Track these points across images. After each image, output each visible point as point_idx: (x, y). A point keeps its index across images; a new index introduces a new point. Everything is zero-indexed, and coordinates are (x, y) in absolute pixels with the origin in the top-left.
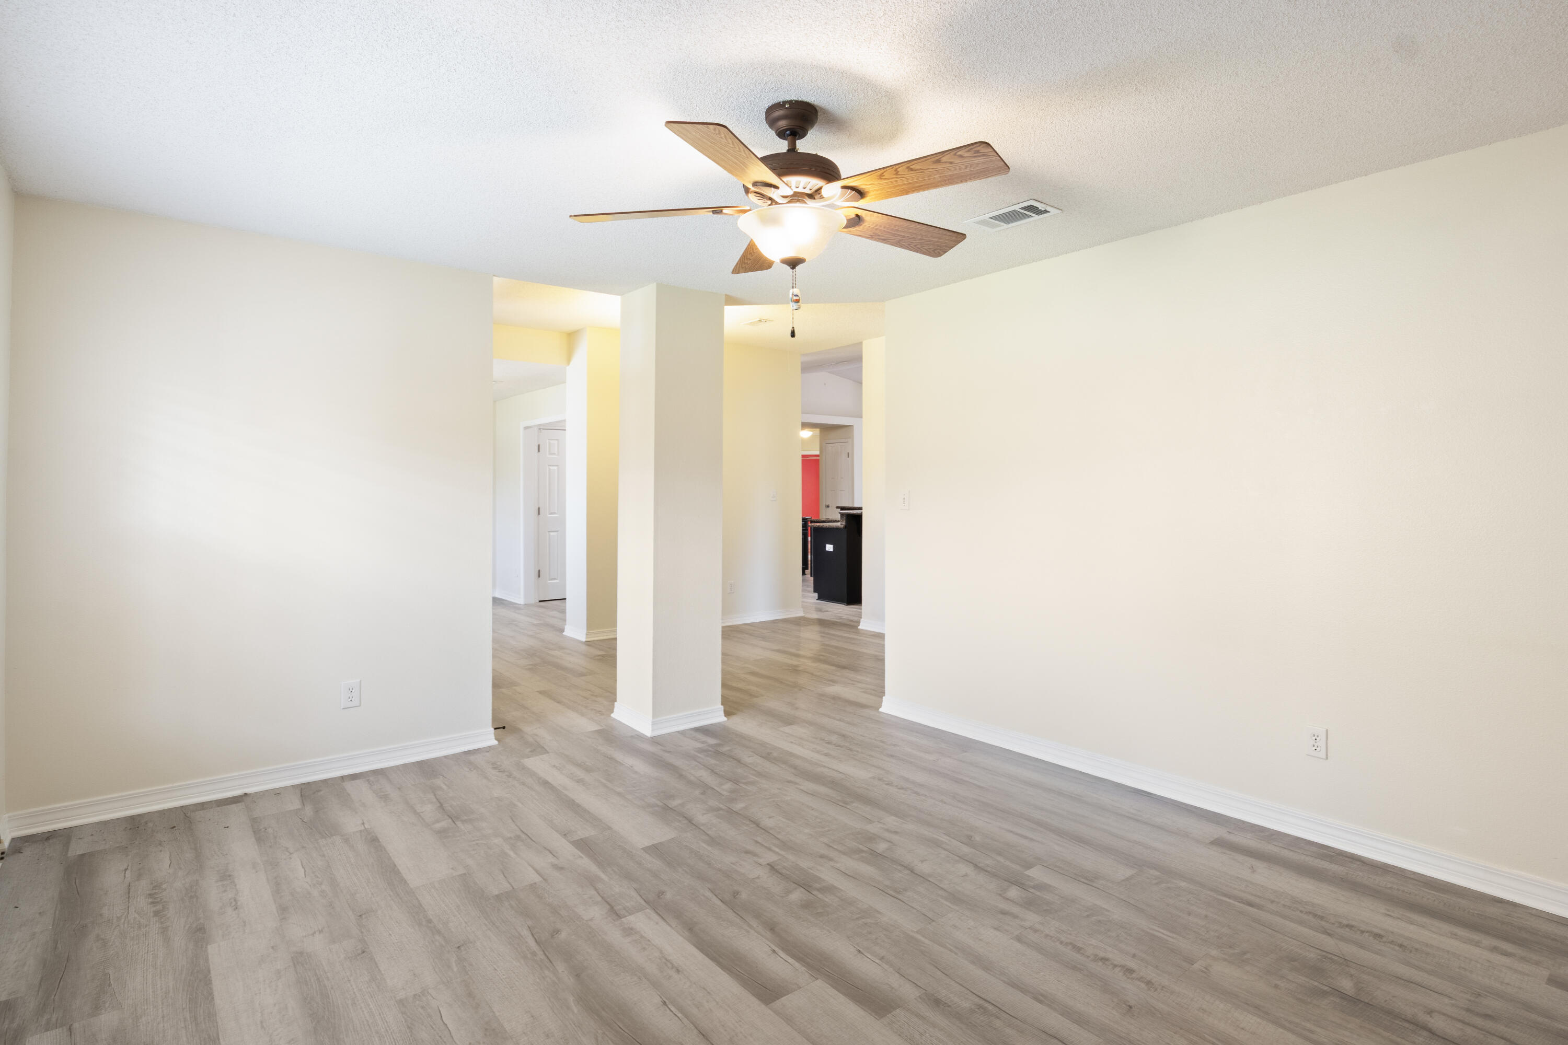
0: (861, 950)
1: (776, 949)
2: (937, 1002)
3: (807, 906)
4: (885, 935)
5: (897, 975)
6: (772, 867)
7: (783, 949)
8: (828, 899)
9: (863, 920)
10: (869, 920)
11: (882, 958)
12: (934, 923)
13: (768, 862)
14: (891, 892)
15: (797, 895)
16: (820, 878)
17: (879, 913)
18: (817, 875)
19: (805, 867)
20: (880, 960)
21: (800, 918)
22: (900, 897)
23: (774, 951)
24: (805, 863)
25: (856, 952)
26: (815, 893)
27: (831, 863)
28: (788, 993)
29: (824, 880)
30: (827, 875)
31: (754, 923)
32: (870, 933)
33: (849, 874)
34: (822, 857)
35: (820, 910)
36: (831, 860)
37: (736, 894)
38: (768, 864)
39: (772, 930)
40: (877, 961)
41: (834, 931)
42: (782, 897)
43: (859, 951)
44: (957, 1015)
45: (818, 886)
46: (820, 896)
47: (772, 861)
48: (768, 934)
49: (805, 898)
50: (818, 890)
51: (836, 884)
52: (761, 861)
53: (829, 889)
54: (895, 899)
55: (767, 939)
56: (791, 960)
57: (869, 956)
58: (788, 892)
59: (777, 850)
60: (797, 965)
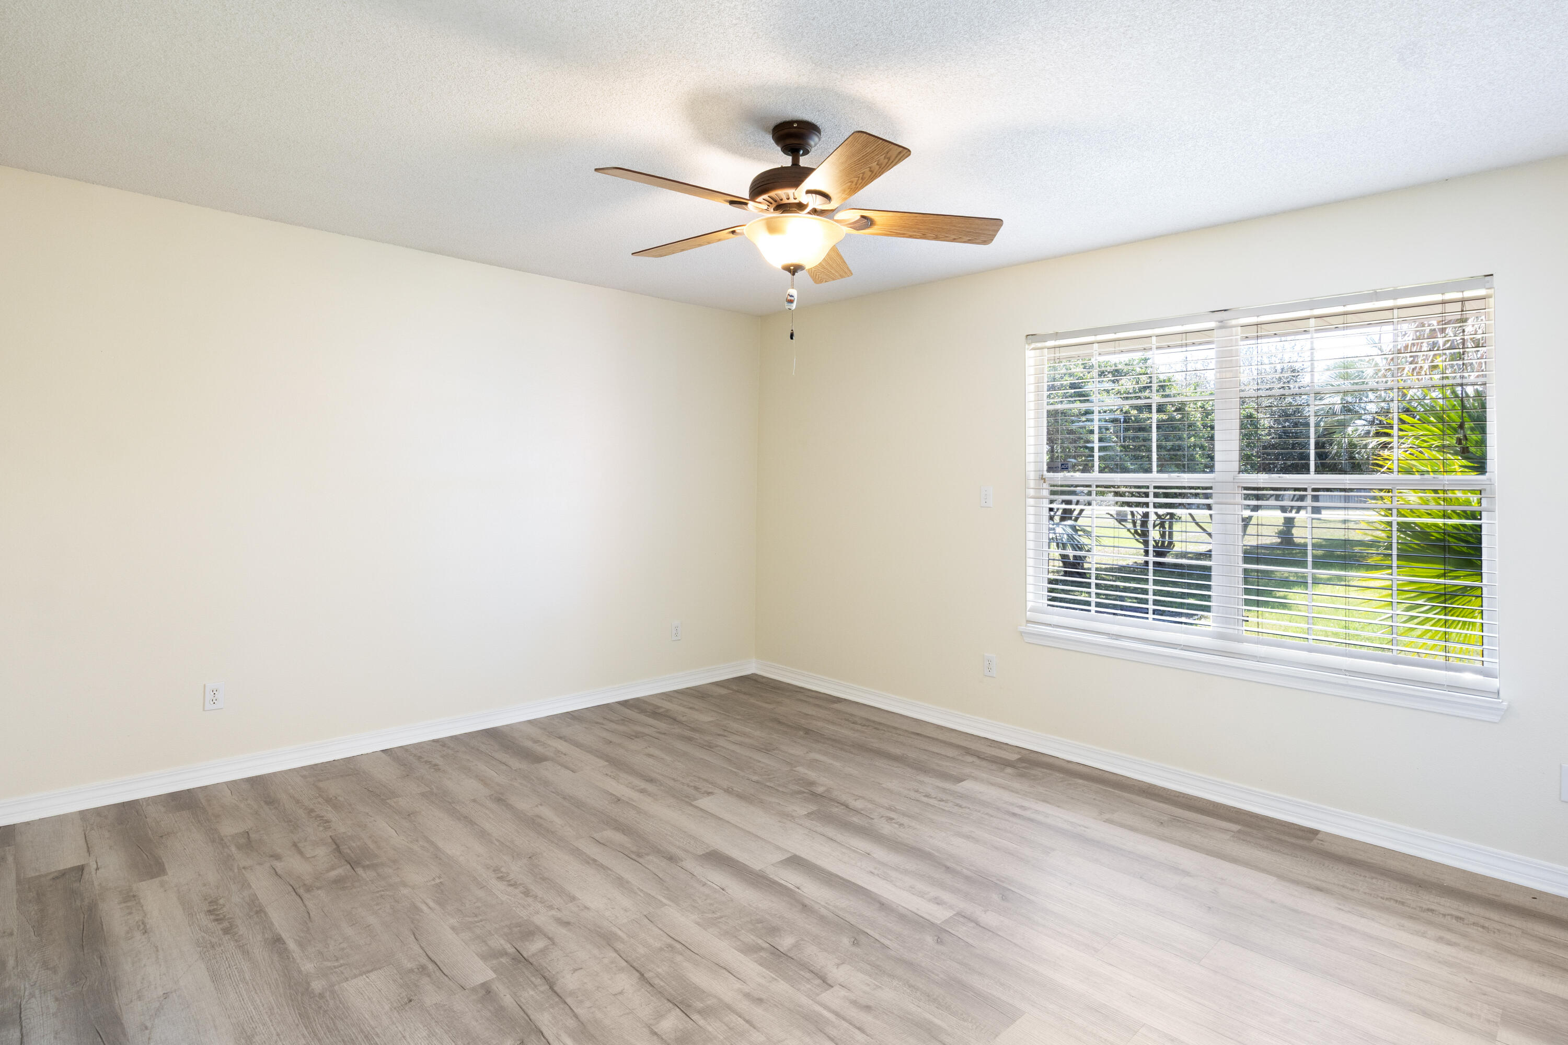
0: (721, 891)
1: (797, 890)
2: (671, 859)
3: (774, 930)
4: (698, 903)
5: (695, 874)
6: (826, 983)
7: (791, 890)
8: (751, 938)
9: (716, 916)
10: (710, 916)
11: (705, 884)
12: (645, 913)
13: (832, 990)
14: (678, 946)
15: (786, 942)
16: (761, 965)
17: (698, 924)
18: (764, 970)
19: (782, 982)
20: (706, 884)
21: (779, 918)
22: (670, 941)
23: (798, 888)
24: (782, 987)
25: (726, 889)
26: (766, 945)
27: (746, 989)
28: (781, 861)
29: (756, 961)
30: (750, 968)
31: (823, 911)
32: (711, 904)
33: (724, 971)
34: (760, 1001)
35: (760, 925)
36: (747, 995)
37: (856, 943)
38: (832, 987)
39: (804, 906)
40: (709, 883)
41: (745, 906)
42: (803, 940)
43: (723, 890)
44: (658, 851)
45: (763, 954)
46: (760, 942)
47: (828, 992)
48: (806, 902)
49: (776, 938)
50: (762, 949)
51: (741, 957)
52: (843, 993)
53: (749, 950)
54: (676, 938)
55: (807, 898)
56: (782, 882)
57: (716, 886)
58: (796, 946)
59: (826, 1013)
60: (777, 879)
